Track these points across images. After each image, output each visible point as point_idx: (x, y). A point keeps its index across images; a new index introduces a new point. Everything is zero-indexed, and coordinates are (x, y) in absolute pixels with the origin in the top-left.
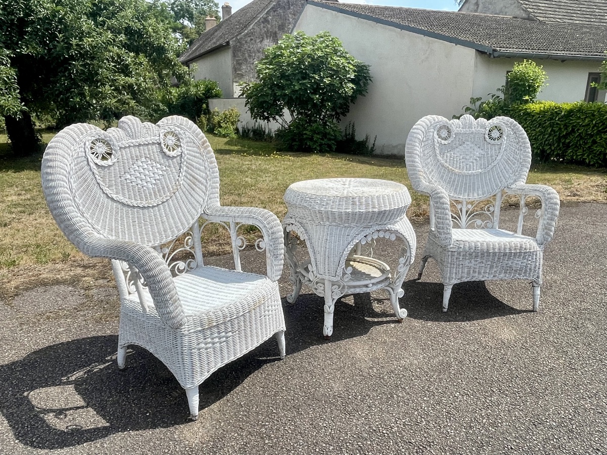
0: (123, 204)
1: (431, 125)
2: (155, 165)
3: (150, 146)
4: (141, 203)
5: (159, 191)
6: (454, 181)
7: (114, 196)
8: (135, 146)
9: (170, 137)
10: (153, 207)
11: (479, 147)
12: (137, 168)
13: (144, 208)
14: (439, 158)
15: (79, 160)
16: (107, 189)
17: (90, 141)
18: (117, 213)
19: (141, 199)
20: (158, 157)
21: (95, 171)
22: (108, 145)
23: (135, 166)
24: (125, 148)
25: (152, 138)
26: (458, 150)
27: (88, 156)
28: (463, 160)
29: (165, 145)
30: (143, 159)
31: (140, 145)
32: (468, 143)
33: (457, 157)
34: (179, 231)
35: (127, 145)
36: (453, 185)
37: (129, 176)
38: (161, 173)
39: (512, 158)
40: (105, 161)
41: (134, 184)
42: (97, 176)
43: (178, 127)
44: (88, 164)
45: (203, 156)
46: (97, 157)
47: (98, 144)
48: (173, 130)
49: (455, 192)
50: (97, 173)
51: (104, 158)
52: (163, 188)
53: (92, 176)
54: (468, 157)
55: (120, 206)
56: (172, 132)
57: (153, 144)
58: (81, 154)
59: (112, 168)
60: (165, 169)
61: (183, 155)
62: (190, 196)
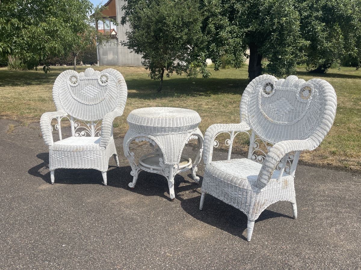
0: (79, 102)
1: (260, 82)
2: (95, 88)
3: (94, 81)
4: (86, 103)
5: (95, 99)
6: (268, 127)
7: (75, 98)
8: (86, 80)
9: (104, 77)
10: (91, 105)
11: (290, 103)
12: (87, 89)
13: (87, 105)
14: (260, 107)
15: (64, 83)
16: (73, 95)
17: (69, 77)
18: (76, 104)
19: (87, 101)
20: (97, 85)
21: (69, 87)
22: (77, 79)
23: (86, 87)
24: (83, 80)
25: (95, 77)
26: (275, 103)
27: (68, 82)
28: (277, 112)
29: (101, 81)
30: (90, 85)
31: (89, 80)
32: (283, 99)
33: (273, 108)
34: (100, 117)
35: (83, 79)
36: (266, 130)
37: (83, 91)
38: (98, 92)
39: (313, 117)
40: (74, 85)
41: (85, 94)
42: (70, 89)
43: (108, 73)
44: (67, 85)
45: (117, 87)
46: (72, 83)
47: (73, 78)
48: (105, 74)
49: (266, 136)
50: (70, 88)
51: (75, 83)
52: (97, 98)
53: (68, 89)
54: (281, 110)
55: (77, 102)
56: (105, 75)
57: (95, 79)
58: (65, 81)
59: (77, 87)
60: (99, 90)
61: (108, 85)
62: (108, 104)
